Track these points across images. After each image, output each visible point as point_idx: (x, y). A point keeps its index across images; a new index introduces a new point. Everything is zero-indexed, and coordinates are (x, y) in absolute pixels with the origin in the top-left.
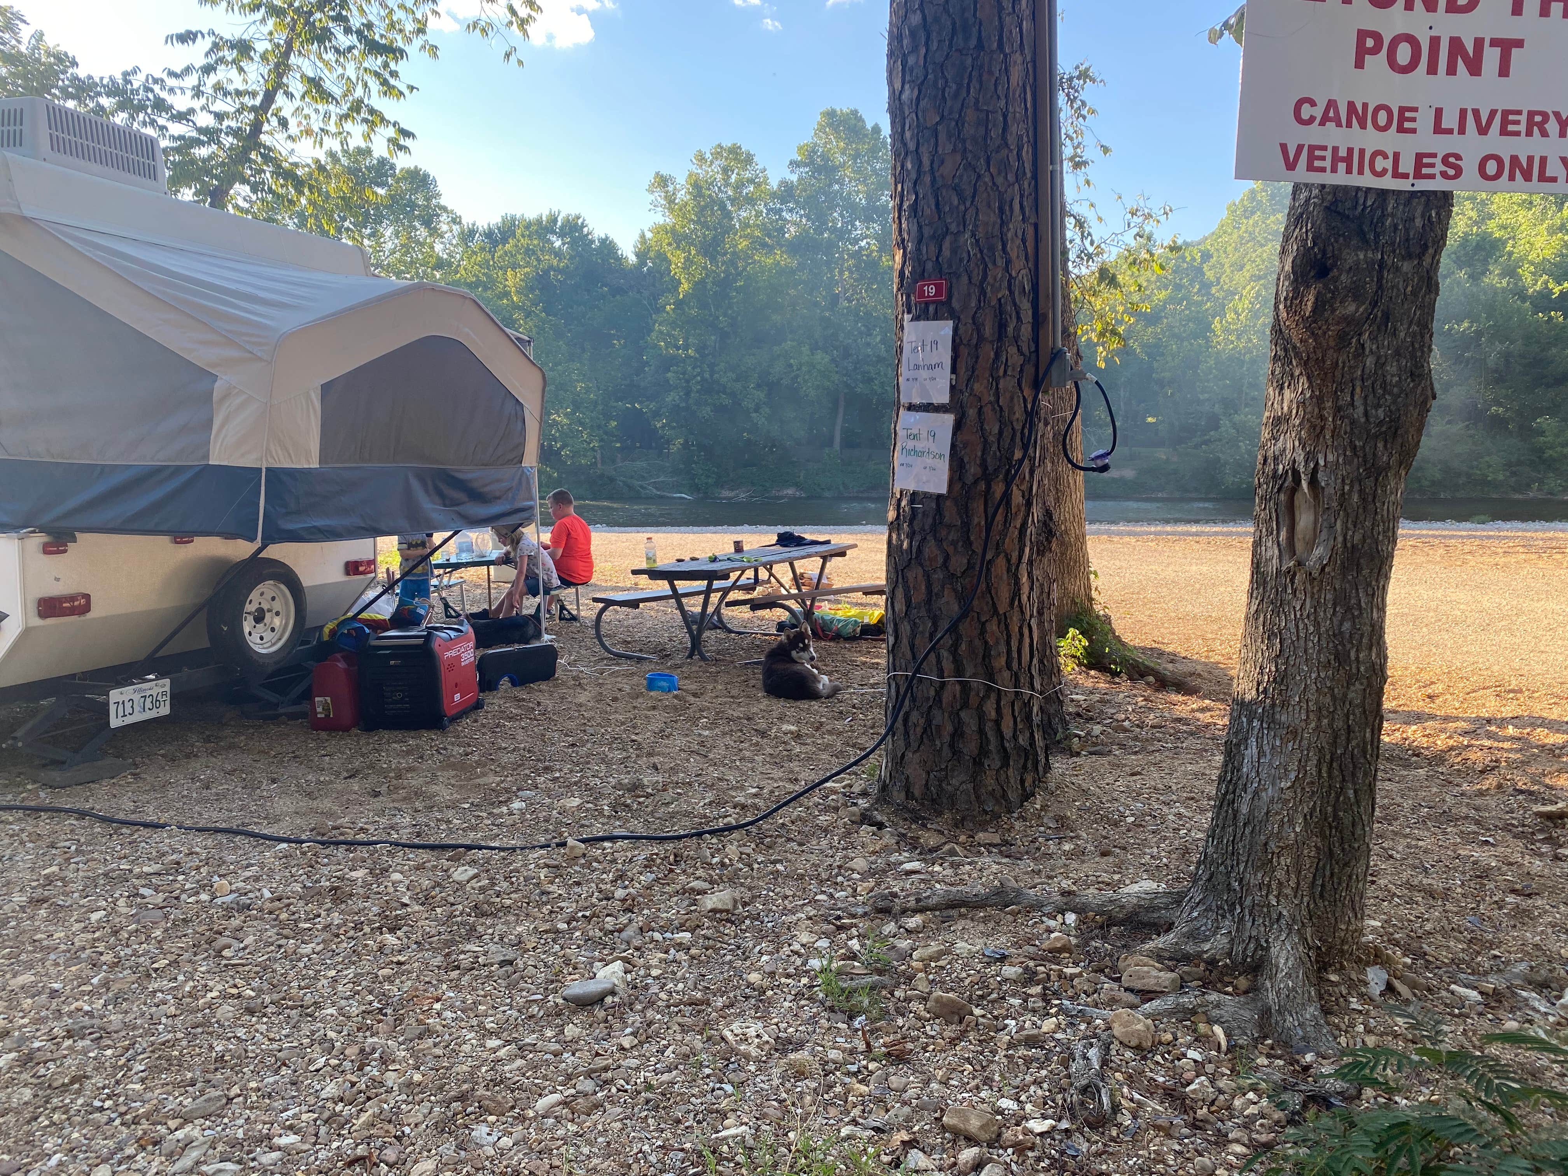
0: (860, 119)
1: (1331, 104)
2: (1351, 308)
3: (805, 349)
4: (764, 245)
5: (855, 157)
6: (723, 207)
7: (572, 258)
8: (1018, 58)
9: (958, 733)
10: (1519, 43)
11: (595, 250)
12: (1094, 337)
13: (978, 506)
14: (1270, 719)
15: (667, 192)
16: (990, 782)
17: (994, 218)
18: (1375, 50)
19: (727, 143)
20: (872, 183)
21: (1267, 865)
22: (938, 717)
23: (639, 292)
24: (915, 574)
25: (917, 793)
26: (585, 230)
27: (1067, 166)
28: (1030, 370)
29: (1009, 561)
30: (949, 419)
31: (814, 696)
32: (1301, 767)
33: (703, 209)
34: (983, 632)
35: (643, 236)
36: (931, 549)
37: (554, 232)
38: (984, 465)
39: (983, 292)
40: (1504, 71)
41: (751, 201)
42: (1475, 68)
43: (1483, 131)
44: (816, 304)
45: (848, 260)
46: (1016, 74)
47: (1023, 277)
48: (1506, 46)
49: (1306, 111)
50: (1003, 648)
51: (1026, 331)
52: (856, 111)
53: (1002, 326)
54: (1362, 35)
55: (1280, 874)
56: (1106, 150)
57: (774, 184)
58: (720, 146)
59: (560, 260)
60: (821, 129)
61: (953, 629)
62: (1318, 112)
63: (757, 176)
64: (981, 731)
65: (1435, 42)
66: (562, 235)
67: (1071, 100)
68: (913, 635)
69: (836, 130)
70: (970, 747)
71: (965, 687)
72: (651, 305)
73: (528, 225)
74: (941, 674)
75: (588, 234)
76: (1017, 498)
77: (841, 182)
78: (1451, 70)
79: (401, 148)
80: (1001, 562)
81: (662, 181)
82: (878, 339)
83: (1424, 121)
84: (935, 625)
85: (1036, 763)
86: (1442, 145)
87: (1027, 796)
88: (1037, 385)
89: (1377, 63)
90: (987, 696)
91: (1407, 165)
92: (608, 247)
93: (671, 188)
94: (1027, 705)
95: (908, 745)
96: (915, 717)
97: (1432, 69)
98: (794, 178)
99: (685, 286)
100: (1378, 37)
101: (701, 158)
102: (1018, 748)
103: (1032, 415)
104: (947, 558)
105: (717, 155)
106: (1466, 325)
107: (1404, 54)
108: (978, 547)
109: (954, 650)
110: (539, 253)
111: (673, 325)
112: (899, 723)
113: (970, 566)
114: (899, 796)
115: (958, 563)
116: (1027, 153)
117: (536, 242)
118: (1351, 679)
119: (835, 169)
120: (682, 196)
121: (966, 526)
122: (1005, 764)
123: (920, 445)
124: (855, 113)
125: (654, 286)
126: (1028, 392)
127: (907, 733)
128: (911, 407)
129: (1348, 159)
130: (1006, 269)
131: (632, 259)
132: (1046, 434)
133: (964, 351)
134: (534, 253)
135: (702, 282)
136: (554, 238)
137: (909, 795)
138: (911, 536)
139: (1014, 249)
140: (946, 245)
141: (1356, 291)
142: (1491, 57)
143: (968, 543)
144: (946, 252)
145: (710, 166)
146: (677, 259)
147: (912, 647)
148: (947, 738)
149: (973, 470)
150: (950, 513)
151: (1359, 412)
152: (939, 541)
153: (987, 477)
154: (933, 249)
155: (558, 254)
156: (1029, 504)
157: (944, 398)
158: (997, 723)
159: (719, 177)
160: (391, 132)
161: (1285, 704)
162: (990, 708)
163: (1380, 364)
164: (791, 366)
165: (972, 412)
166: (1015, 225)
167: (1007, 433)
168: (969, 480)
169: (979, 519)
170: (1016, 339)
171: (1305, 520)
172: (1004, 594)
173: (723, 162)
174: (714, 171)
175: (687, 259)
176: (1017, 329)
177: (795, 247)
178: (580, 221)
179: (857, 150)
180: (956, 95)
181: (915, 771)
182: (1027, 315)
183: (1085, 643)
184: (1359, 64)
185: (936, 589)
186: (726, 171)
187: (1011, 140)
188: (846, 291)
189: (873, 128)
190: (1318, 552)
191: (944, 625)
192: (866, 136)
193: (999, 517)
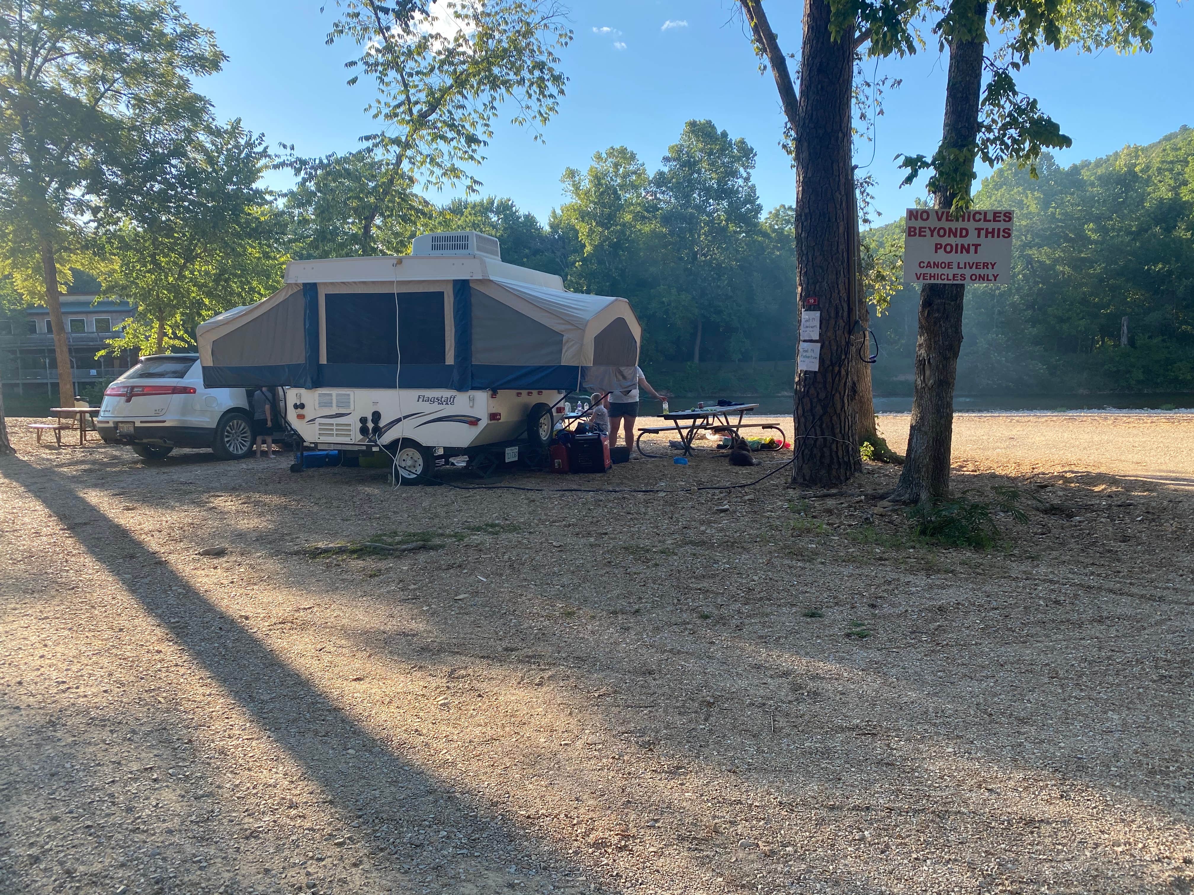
0: (713, 127)
1: (929, 262)
2: (937, 315)
3: (674, 291)
4: (644, 218)
5: (710, 154)
6: (615, 192)
7: (505, 229)
8: (842, 223)
9: (822, 456)
10: (980, 245)
11: (521, 223)
12: (875, 302)
13: (829, 376)
14: (919, 430)
15: (574, 181)
16: (834, 472)
17: (834, 277)
18: (941, 248)
19: (617, 146)
20: (721, 172)
21: (919, 472)
22: (815, 451)
23: (553, 252)
24: (806, 400)
25: (807, 478)
26: (514, 209)
27: (860, 221)
28: (847, 327)
29: (840, 394)
30: (819, 345)
31: (751, 464)
32: (928, 442)
33: (602, 193)
34: (831, 420)
35: (554, 212)
36: (812, 391)
37: (493, 212)
38: (831, 360)
39: (830, 302)
40: (976, 252)
41: (635, 187)
42: (968, 252)
43: (971, 268)
44: (681, 259)
45: (703, 228)
46: (841, 229)
47: (844, 296)
48: (976, 246)
49: (922, 265)
50: (838, 426)
51: (846, 314)
52: (710, 121)
53: (837, 313)
54: (937, 245)
55: (923, 473)
56: (879, 214)
57: (651, 173)
58: (612, 148)
59: (497, 231)
60: (686, 133)
61: (821, 419)
62: (925, 265)
63: (639, 169)
64: (831, 455)
65: (957, 245)
66: (498, 213)
67: (862, 193)
68: (806, 422)
69: (697, 136)
70: (827, 461)
71: (825, 439)
72: (562, 262)
73: (474, 206)
74: (816, 435)
75: (516, 211)
76: (843, 372)
77: (699, 172)
78: (962, 252)
79: (474, 191)
80: (838, 395)
81: (572, 174)
82: (726, 282)
83: (955, 265)
84: (814, 418)
85: (851, 468)
86: (960, 272)
87: (847, 479)
88: (850, 333)
89: (941, 251)
90: (833, 443)
91: (951, 277)
92: (530, 220)
93: (577, 179)
94: (847, 447)
95: (804, 462)
96: (806, 451)
97: (956, 252)
98: (666, 169)
99: (588, 249)
100: (941, 245)
101: (599, 157)
102: (845, 462)
103: (848, 343)
104: (818, 394)
105: (610, 154)
106: (1160, 266)
107: (948, 249)
108: (829, 389)
109: (821, 426)
110: (482, 226)
111: (580, 276)
112: (800, 455)
113: (827, 397)
114: (800, 480)
115: (822, 395)
116: (845, 254)
117: (480, 218)
118: (941, 418)
119: (696, 163)
120: (586, 184)
121: (825, 382)
122: (840, 467)
123: (808, 354)
124: (709, 123)
125: (564, 248)
126: (846, 335)
127: (803, 458)
128: (805, 341)
129: (934, 276)
130: (839, 293)
131: (547, 228)
132: (853, 349)
133: (824, 322)
134: (478, 226)
135: (601, 245)
136: (491, 215)
137: (805, 480)
138: (805, 387)
139: (841, 287)
140: (817, 286)
141: (938, 310)
142: (972, 249)
143: (825, 387)
144: (817, 288)
145: (605, 162)
146: (583, 229)
147: (805, 426)
148: (818, 458)
149: (828, 362)
150: (819, 377)
151: (941, 343)
152: (815, 388)
153: (832, 364)
154: (813, 287)
155: (494, 226)
156: (847, 375)
157: (818, 338)
158: (837, 452)
159: (611, 170)
160: (469, 182)
161: (923, 425)
162: (834, 446)
163: (946, 329)
164: (663, 303)
165: (827, 343)
166: (841, 279)
167: (839, 349)
168: (826, 366)
169: (830, 379)
170: (842, 317)
171: (928, 373)
172: (839, 406)
173: (614, 160)
174: (608, 166)
175: (590, 229)
176: (842, 313)
177: (666, 219)
178: (510, 203)
179: (711, 149)
180: (821, 236)
181: (806, 471)
182: (846, 309)
183: (872, 449)
184: (936, 252)
185: (814, 405)
186: (616, 165)
187: (840, 251)
188: (703, 249)
189: (722, 133)
190: (931, 381)
191: (817, 417)
192: (717, 139)
193: (837, 379)
